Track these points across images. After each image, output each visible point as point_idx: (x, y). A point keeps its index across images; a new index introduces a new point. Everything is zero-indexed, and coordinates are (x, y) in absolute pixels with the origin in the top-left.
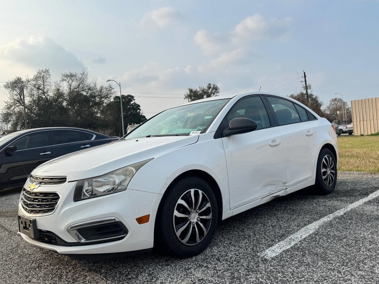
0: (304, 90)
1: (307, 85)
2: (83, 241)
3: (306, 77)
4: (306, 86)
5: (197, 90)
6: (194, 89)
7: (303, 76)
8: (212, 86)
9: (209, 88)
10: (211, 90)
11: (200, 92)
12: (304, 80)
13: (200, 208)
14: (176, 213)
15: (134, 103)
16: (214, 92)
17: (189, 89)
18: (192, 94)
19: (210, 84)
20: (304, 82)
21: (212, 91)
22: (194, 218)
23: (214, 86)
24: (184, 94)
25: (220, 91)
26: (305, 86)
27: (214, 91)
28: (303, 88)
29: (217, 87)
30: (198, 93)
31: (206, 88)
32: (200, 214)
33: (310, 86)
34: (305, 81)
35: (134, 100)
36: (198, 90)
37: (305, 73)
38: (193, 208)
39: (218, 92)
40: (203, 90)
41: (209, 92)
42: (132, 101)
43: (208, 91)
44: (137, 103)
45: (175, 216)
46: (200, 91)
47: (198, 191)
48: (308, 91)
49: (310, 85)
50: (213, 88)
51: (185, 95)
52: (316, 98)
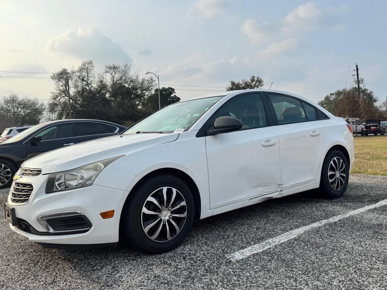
0: (356, 84)
1: (359, 79)
2: (52, 231)
3: (358, 71)
4: (358, 80)
5: (240, 83)
6: (236, 82)
7: (356, 69)
8: (256, 79)
9: (253, 80)
10: (254, 83)
11: (243, 85)
12: (356, 74)
13: (173, 206)
14: (145, 210)
15: (175, 96)
16: (258, 85)
17: (232, 82)
18: (234, 87)
19: (253, 77)
20: (356, 76)
21: (255, 84)
22: (166, 215)
23: (258, 79)
24: (225, 87)
25: (264, 84)
26: (357, 80)
27: (258, 84)
28: (354, 82)
29: (261, 79)
30: (241, 86)
31: (250, 81)
32: (173, 212)
33: (362, 80)
34: (358, 75)
35: (175, 92)
36: (241, 82)
37: (357, 66)
38: (165, 206)
39: (262, 85)
40: (246, 83)
41: (252, 86)
42: (172, 94)
43: (251, 84)
44: (177, 96)
45: (143, 212)
46: (243, 84)
47: (172, 189)
48: (360, 85)
49: (363, 79)
50: (257, 80)
51: (226, 88)
52: (371, 93)
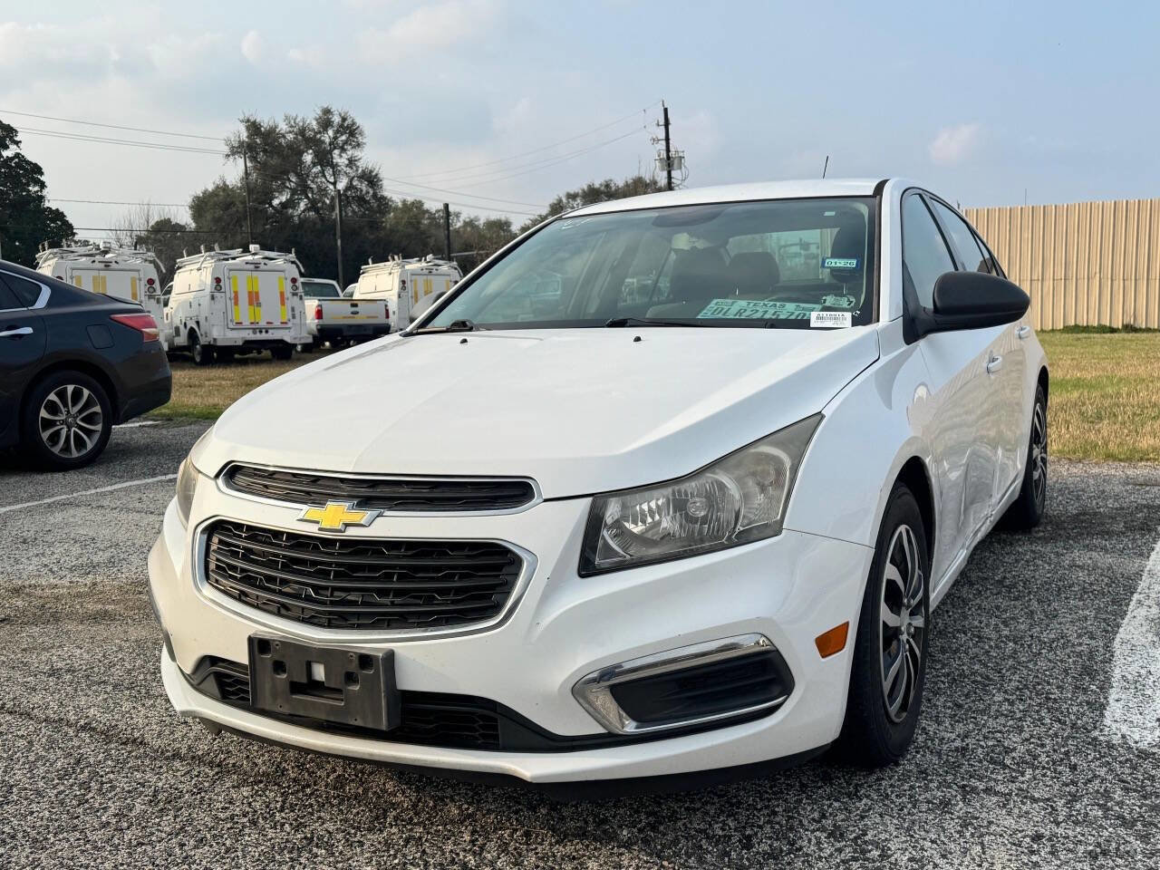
0: (663, 170)
1: (672, 154)
2: (630, 727)
3: (670, 127)
4: (668, 158)
5: (276, 127)
6: (265, 121)
7: (662, 122)
8: (336, 119)
9: (325, 123)
10: (331, 132)
11: (290, 137)
12: (664, 138)
15: (17, 155)
16: (345, 142)
17: (248, 121)
18: (258, 140)
19: (327, 111)
20: (664, 143)
21: (335, 138)
23: (344, 119)
24: (224, 136)
25: (364, 141)
26: (665, 156)
27: (344, 138)
28: (658, 163)
29: (354, 124)
30: (282, 141)
31: (314, 125)
33: (681, 158)
34: (667, 139)
35: (17, 143)
36: (283, 127)
37: (666, 111)
39: (359, 145)
40: (302, 132)
41: (323, 142)
42: (7, 147)
43: (318, 136)
44: (29, 158)
46: (290, 132)
48: (674, 174)
49: (681, 154)
50: (341, 126)
51: (227, 141)
